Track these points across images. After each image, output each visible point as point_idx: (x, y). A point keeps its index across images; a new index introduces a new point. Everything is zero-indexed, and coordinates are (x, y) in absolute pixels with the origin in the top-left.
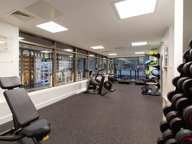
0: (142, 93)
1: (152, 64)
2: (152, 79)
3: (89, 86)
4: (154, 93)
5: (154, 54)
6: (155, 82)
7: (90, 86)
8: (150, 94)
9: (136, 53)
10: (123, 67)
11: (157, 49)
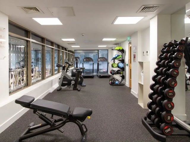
0: (111, 85)
1: (118, 58)
2: (118, 71)
3: (62, 82)
4: (120, 83)
5: (120, 49)
6: (121, 74)
7: (64, 82)
8: (117, 85)
9: (99, 46)
10: (85, 60)
11: (118, 44)
